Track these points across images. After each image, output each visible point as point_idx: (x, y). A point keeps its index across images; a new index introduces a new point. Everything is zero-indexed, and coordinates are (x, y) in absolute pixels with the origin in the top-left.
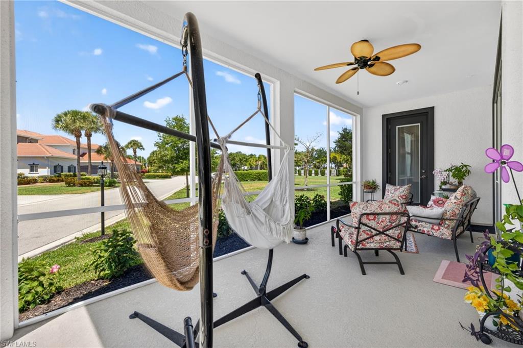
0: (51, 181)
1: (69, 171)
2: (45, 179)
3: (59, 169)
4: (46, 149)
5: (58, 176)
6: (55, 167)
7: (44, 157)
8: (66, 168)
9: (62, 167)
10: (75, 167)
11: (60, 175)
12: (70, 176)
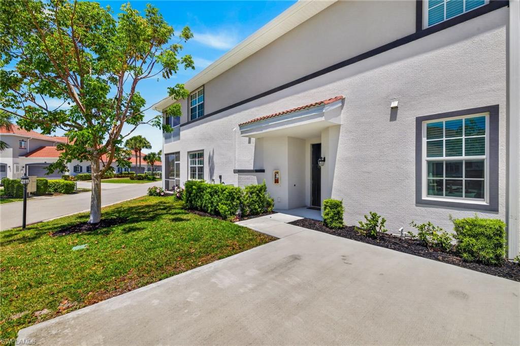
1: (125, 171)
2: (115, 176)
3: (120, 169)
11: (121, 173)
12: (127, 174)
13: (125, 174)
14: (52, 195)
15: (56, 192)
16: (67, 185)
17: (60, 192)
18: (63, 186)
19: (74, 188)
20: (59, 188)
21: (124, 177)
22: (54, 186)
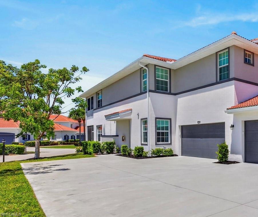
0: (64, 144)
1: (72, 139)
2: (61, 143)
3: (67, 137)
4: (59, 126)
5: (67, 142)
6: (65, 136)
7: (59, 131)
8: (70, 137)
9: (68, 136)
10: (75, 136)
11: (68, 141)
12: (73, 141)
13: (71, 141)
14: (8, 155)
15: (10, 153)
16: (19, 148)
17: (14, 153)
18: (16, 149)
19: (24, 150)
20: (13, 150)
21: (69, 144)
22: (9, 149)
